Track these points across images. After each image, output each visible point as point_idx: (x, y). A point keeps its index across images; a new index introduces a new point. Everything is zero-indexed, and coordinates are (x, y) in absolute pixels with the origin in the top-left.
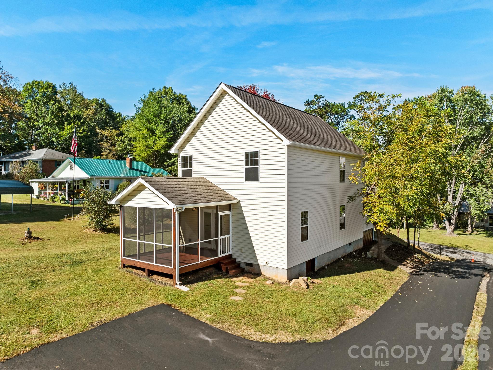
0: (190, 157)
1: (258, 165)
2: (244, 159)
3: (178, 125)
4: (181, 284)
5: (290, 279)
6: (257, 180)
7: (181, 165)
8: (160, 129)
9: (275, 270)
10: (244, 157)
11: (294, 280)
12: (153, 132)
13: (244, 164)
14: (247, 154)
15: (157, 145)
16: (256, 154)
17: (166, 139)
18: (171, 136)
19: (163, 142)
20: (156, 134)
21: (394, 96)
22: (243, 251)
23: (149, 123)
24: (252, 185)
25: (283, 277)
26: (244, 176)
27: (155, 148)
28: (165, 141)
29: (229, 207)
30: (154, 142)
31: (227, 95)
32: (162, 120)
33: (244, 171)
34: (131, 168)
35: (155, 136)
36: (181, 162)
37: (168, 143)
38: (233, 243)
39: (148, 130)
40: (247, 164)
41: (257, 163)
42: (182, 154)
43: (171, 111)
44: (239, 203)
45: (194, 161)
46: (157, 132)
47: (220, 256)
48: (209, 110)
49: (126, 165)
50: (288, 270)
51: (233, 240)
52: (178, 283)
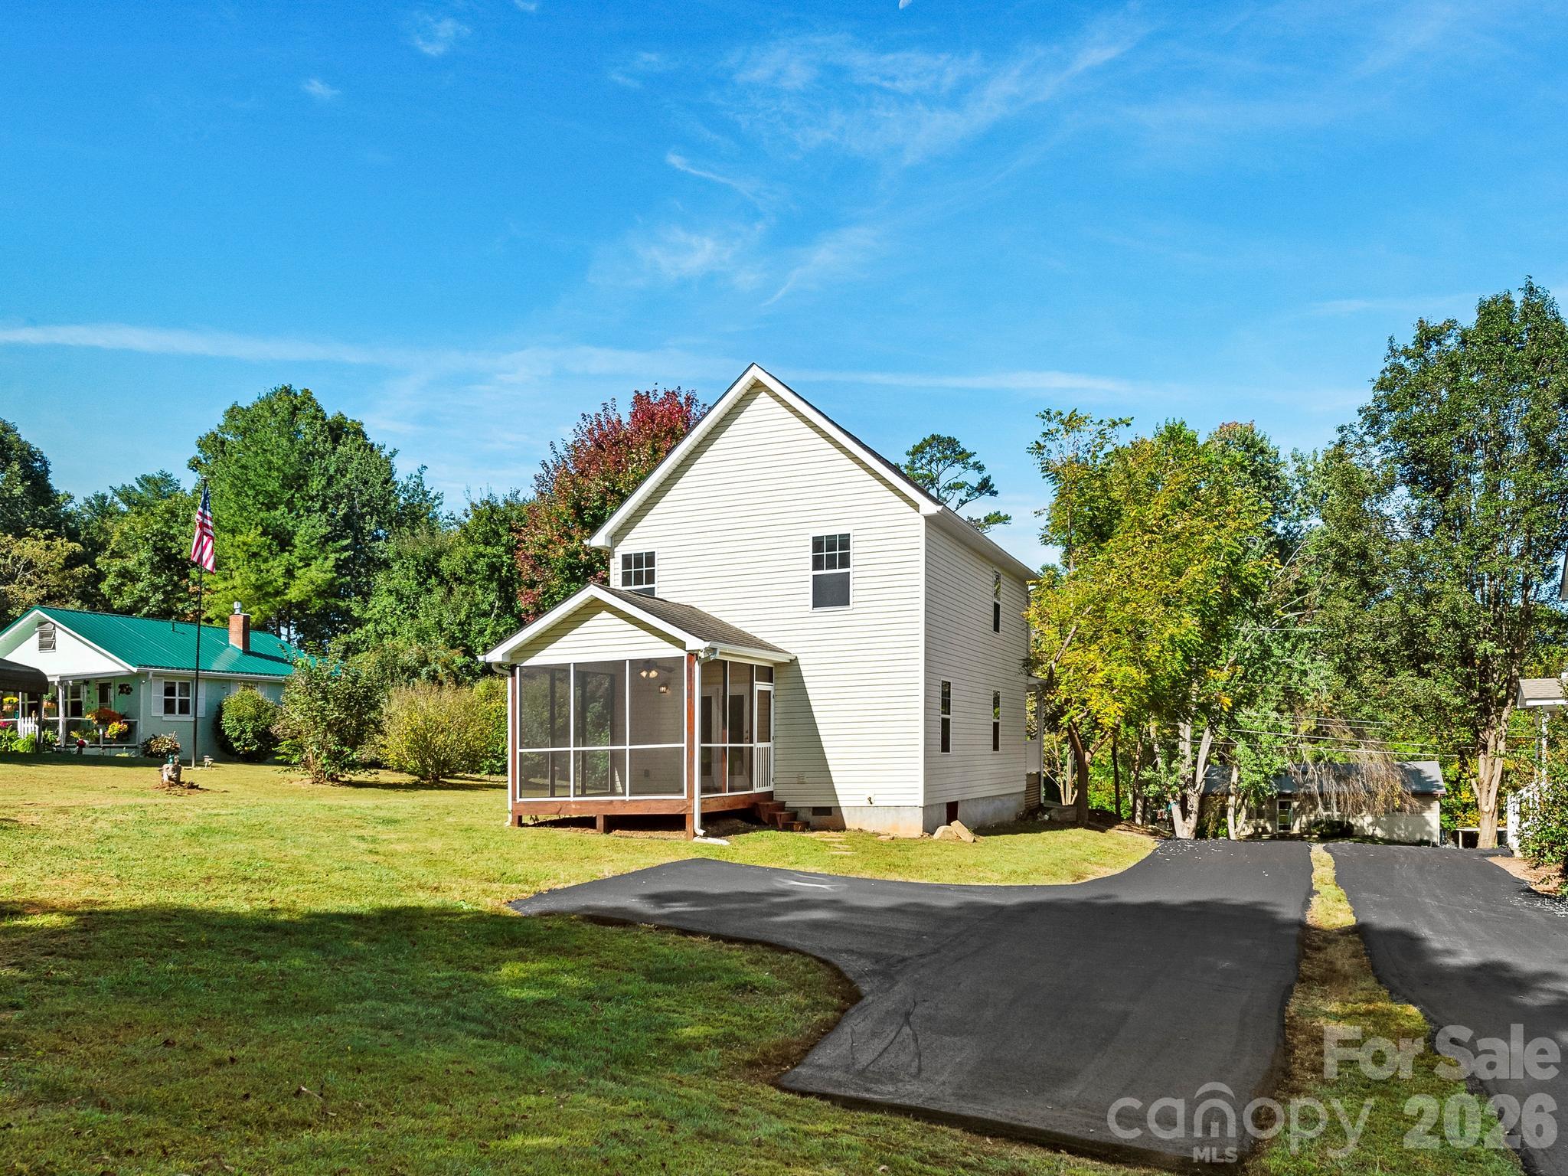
0: (650, 558)
1: (848, 566)
2: (810, 554)
3: (368, 517)
4: (705, 835)
5: (929, 829)
6: (845, 602)
7: (620, 577)
8: (309, 528)
9: (893, 811)
10: (810, 548)
11: (941, 829)
12: (283, 540)
13: (810, 566)
14: (817, 543)
15: (298, 582)
16: (845, 541)
17: (330, 563)
18: (346, 554)
19: (319, 572)
20: (296, 547)
21: (1115, 424)
22: (806, 780)
23: (271, 506)
24: (832, 615)
25: (912, 825)
26: (810, 596)
27: (293, 594)
28: (330, 572)
29: (767, 674)
30: (289, 573)
31: (763, 394)
32: (312, 498)
33: (810, 584)
34: (247, 650)
35: (290, 552)
36: (620, 571)
37: (334, 579)
38: (777, 763)
39: (264, 533)
40: (817, 564)
41: (845, 562)
42: (621, 550)
43: (342, 472)
44: (794, 663)
45: (659, 567)
46: (297, 541)
47: (757, 790)
48: (709, 434)
49: (226, 640)
50: (925, 808)
51: (777, 758)
52: (701, 832)
